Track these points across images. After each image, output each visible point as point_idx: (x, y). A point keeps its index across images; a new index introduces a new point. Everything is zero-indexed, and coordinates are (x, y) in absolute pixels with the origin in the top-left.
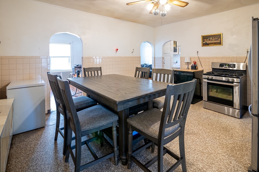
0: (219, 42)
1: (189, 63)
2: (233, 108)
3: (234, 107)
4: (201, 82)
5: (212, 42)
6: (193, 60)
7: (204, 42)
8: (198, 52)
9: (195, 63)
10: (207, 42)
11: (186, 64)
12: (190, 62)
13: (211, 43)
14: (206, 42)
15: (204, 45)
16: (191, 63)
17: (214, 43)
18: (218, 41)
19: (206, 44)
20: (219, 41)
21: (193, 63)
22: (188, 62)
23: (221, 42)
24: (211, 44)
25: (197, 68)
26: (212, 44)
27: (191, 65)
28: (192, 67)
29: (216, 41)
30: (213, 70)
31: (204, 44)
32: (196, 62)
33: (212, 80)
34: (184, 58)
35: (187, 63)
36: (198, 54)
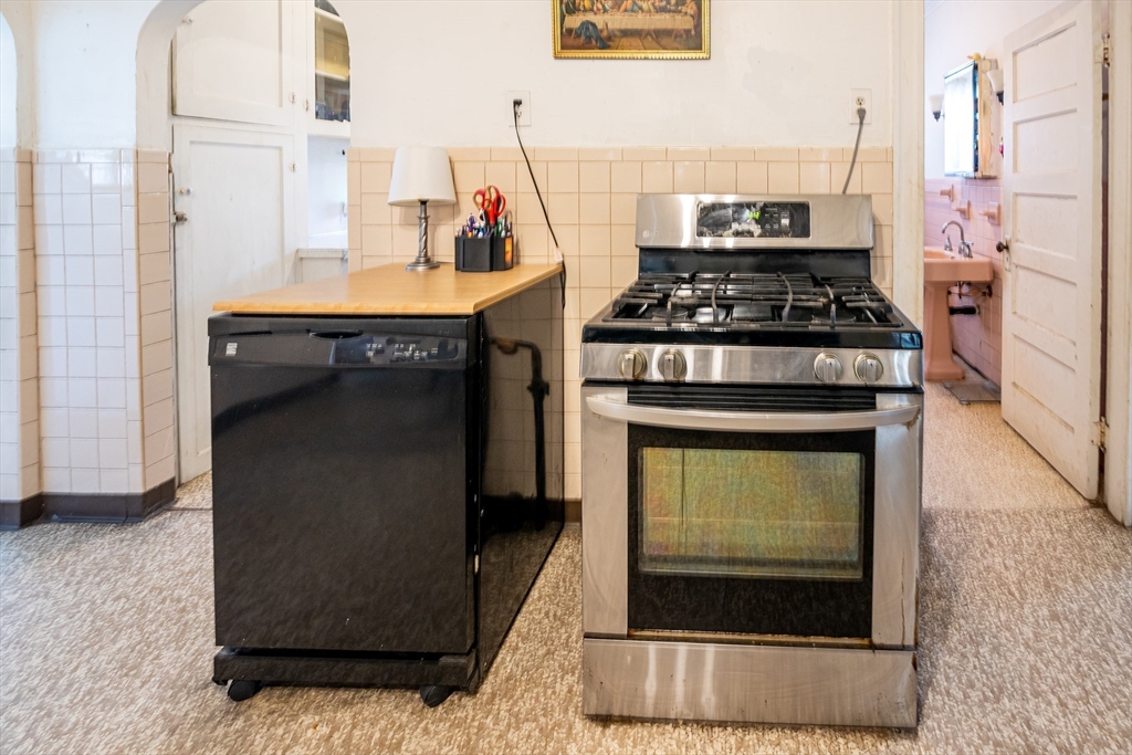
0: (688, 32)
1: (439, 204)
2: (873, 647)
3: (876, 639)
4: (546, 376)
5: (638, 22)
6: (470, 184)
7: (574, 22)
8: (517, 103)
9: (494, 207)
10: (599, 20)
11: (406, 223)
12: (449, 196)
13: (626, 33)
14: (590, 17)
15: (570, 41)
16: (453, 207)
17: (648, 33)
18: (678, 17)
19: (589, 38)
20: (687, 23)
21: (471, 211)
22: (424, 203)
23: (698, 26)
24: (625, 41)
25: (515, 248)
26: (636, 41)
27: (458, 230)
28: (463, 244)
29: (667, 16)
30: (650, 260)
31: (570, 31)
32: (499, 199)
33: (677, 392)
34: (385, 160)
35: (418, 211)
36: (521, 121)
